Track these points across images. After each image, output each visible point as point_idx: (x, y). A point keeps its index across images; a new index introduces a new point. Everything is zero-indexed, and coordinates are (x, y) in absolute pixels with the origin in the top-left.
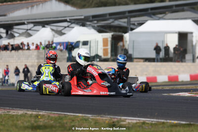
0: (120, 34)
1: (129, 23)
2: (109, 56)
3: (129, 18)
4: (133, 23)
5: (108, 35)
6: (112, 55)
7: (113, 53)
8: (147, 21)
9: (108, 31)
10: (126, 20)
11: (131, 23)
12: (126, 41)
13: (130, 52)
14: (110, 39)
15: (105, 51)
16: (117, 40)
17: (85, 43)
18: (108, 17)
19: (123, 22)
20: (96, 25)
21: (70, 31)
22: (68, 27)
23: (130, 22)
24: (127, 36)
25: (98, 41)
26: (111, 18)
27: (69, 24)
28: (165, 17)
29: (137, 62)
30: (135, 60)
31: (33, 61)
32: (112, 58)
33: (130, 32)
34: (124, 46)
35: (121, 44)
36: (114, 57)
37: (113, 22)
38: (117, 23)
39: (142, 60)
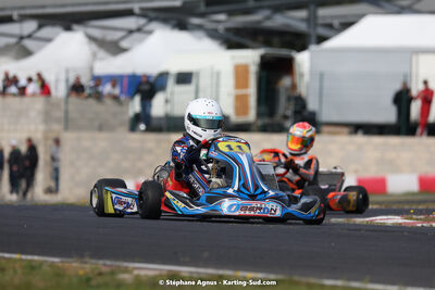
0: (284, 52)
1: (312, 20)
2: (251, 116)
3: (312, 7)
4: (328, 21)
5: (251, 57)
6: (259, 115)
7: (263, 109)
8: (361, 16)
9: (248, 42)
10: (303, 14)
11: (320, 21)
12: (302, 75)
13: (312, 105)
14: (253, 70)
15: (241, 101)
16: (275, 71)
17: (184, 78)
18: (251, 3)
19: (295, 19)
20: (221, 28)
21: (141, 41)
22: (139, 30)
23: (316, 17)
24: (303, 60)
25: (218, 74)
26: (261, 8)
27: (142, 21)
28: (417, 7)
29: (330, 133)
30: (325, 129)
31: (32, 127)
32: (260, 123)
33: (313, 47)
34: (294, 86)
35: (286, 82)
36: (266, 120)
37: (268, 18)
38: (279, 21)
39: (346, 130)
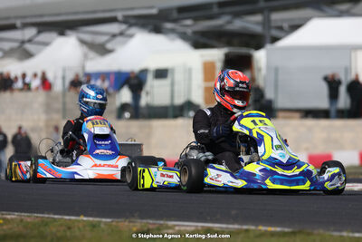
0: (243, 51)
1: (266, 23)
3: (266, 12)
4: (279, 24)
5: (216, 55)
8: (307, 20)
9: (214, 43)
10: (258, 18)
11: (274, 24)
12: (260, 70)
13: (269, 95)
14: (219, 65)
17: (161, 74)
18: (216, 10)
19: (252, 23)
20: (189, 31)
21: (124, 43)
22: (121, 34)
24: (260, 57)
25: (190, 70)
26: (223, 14)
27: (123, 27)
29: (285, 118)
30: (281, 114)
33: (269, 46)
37: (229, 22)
38: (238, 24)
39: (297, 115)
